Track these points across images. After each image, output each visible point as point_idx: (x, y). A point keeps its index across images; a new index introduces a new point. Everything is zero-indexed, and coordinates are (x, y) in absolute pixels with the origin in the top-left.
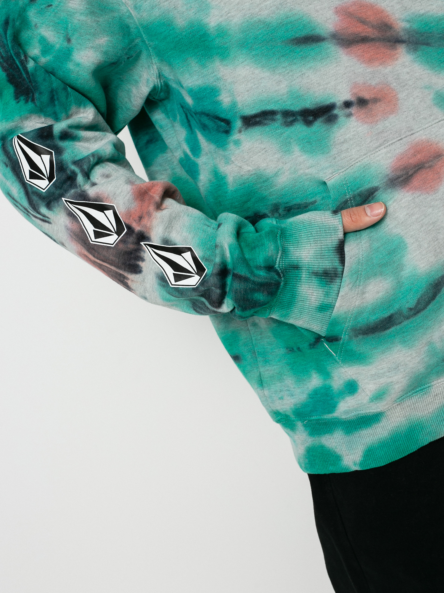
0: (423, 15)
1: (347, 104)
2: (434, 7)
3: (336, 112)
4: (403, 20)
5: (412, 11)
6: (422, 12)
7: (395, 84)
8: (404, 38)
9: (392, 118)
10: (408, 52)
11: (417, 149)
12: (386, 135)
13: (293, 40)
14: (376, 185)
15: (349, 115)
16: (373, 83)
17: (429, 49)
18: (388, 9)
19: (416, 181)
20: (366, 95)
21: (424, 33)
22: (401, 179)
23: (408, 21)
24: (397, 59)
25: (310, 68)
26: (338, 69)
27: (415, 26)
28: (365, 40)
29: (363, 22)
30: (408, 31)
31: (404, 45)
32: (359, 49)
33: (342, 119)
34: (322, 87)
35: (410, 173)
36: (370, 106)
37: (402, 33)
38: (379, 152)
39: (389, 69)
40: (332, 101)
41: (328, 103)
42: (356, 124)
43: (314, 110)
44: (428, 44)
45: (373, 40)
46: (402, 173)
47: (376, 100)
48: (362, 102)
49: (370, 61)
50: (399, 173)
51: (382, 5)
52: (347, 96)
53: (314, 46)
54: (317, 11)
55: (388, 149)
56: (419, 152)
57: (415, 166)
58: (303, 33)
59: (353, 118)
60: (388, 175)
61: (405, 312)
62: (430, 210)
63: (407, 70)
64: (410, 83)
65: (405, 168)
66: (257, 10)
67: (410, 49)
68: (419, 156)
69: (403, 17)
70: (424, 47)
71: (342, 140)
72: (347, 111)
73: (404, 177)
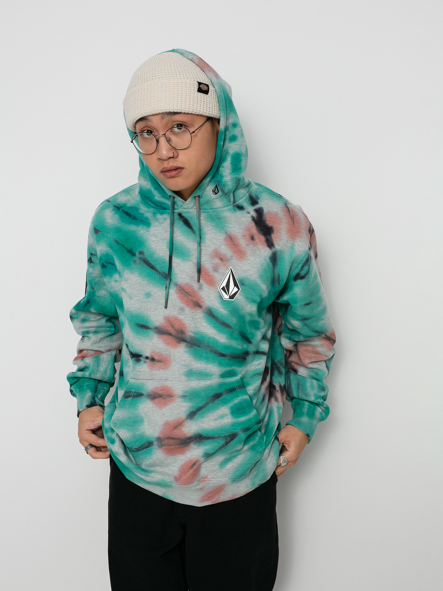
0: (203, 333)
1: (147, 358)
2: (210, 332)
3: (141, 358)
4: (192, 332)
5: (199, 329)
6: (203, 331)
7: (172, 358)
8: (188, 340)
9: (162, 371)
10: (186, 347)
11: (164, 388)
12: (155, 376)
13: (137, 324)
14: (144, 393)
15: (145, 362)
16: (164, 353)
17: (199, 349)
18: (188, 325)
19: (156, 401)
20: (156, 358)
21: (200, 341)
22: (152, 397)
23: (195, 333)
25: (139, 338)
26: (149, 342)
27: (197, 336)
28: (170, 334)
29: (172, 326)
30: (191, 338)
31: (185, 343)
32: (166, 337)
33: (142, 362)
34: (140, 347)
35: (156, 396)
36: (155, 362)
37: (188, 338)
38: (149, 382)
39: (173, 350)
40: (142, 354)
41: (140, 354)
42: (146, 367)
43: (134, 354)
44: (199, 346)
45: (172, 336)
46: (153, 394)
47: (159, 361)
48: (153, 359)
49: (168, 344)
50: (152, 394)
51: (186, 322)
52: (148, 354)
53: (144, 330)
54: (155, 315)
55: (153, 382)
56: (163, 390)
57: (159, 395)
58: (142, 323)
59: (146, 364)
60: (149, 392)
61: (133, 449)
62: (156, 415)
63: (180, 354)
64: (178, 361)
65: (155, 393)
67: (188, 346)
68: (162, 392)
69: (193, 330)
70: (196, 347)
71: (138, 371)
72: (146, 360)
73: (153, 396)
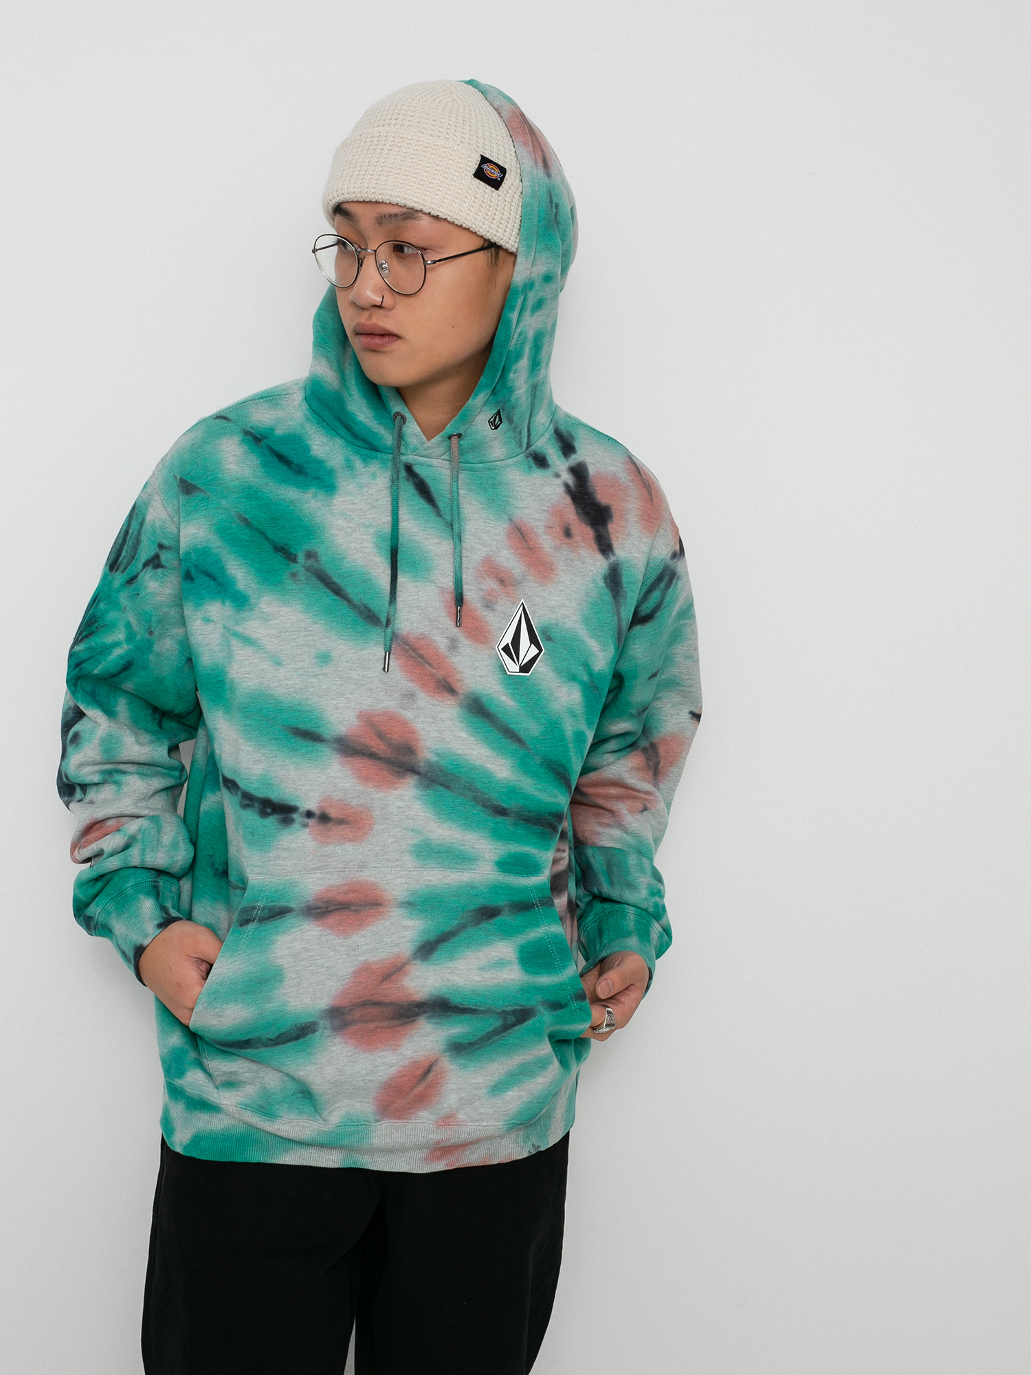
0: (458, 755)
1: (309, 814)
2: (475, 753)
3: (295, 816)
4: (433, 751)
5: (449, 746)
6: (460, 752)
7: (378, 813)
8: (421, 770)
9: (349, 847)
10: (417, 787)
11: (354, 888)
12: (330, 860)
13: (293, 728)
14: (292, 906)
15: (305, 826)
16: (354, 803)
17: (447, 793)
18: (423, 733)
19: (331, 919)
20: (333, 813)
21: (450, 774)
22: (319, 911)
23: (438, 755)
24: (396, 788)
25: (295, 762)
26: (319, 775)
27: (443, 763)
28: (372, 755)
29: (382, 736)
30: (431, 764)
31: (416, 777)
32: (360, 762)
33: (296, 826)
34: (296, 786)
35: (330, 909)
36: (330, 825)
37: (422, 764)
38: (313, 875)
39: (381, 795)
40: (297, 804)
41: (292, 804)
42: (306, 837)
43: (277, 804)
44: (448, 787)
45: (380, 759)
46: (322, 905)
47: (341, 822)
48: (324, 818)
49: (366, 779)
50: (319, 904)
51: (419, 726)
52: (312, 805)
53: (310, 743)
54: (338, 709)
55: (323, 876)
56: (353, 891)
57: (341, 904)
58: (305, 726)
59: (307, 830)
60: (308, 901)
61: (264, 1039)
62: (332, 953)
63: (400, 804)
64: (396, 819)
65: (328, 901)
66: (276, 684)
67: (421, 784)
68: (351, 896)
69: (434, 747)
70: (441, 788)
71: (286, 847)
72: (306, 820)
73: (323, 910)
